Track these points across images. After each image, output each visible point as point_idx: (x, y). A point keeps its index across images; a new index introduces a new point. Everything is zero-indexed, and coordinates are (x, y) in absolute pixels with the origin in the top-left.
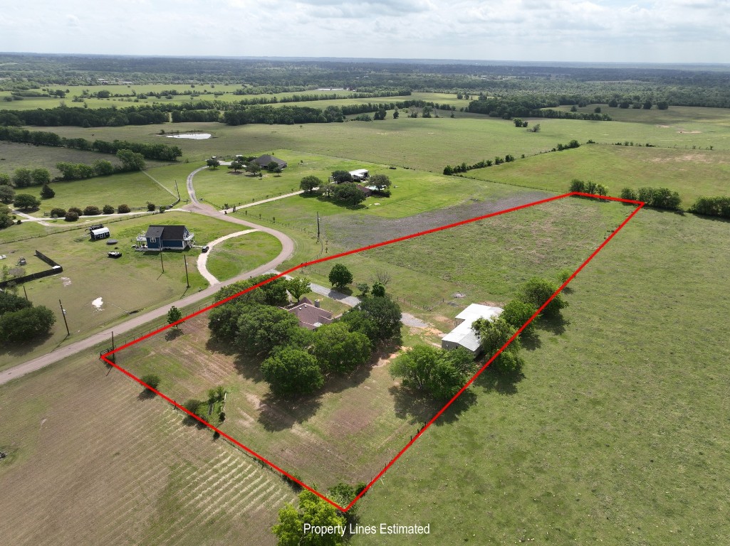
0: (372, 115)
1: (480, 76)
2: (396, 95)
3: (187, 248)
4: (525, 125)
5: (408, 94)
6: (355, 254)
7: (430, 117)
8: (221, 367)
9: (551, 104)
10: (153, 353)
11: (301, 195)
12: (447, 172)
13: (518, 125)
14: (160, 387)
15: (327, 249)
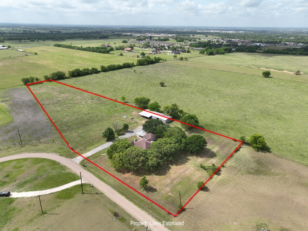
15: (53, 141)
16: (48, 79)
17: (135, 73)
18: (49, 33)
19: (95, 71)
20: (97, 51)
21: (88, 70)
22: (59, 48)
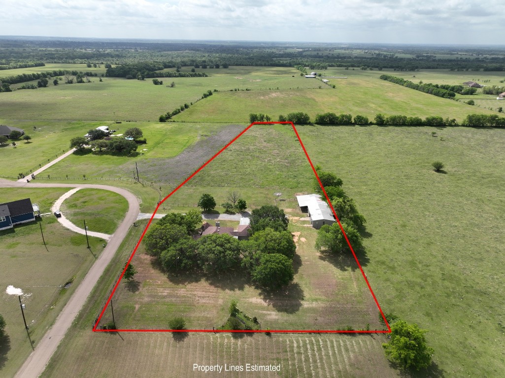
0: (35, 83)
1: (85, 50)
2: (32, 66)
3: (39, 219)
4: (161, 83)
5: (42, 65)
6: (182, 187)
7: (84, 82)
8: (206, 292)
9: (159, 68)
10: (137, 307)
11: (75, 153)
12: (162, 120)
13: (156, 83)
14: (187, 326)
15: (160, 188)
16: (283, 121)
17: (434, 138)
18: (414, 59)
19: (362, 122)
20: (433, 92)
21: (349, 118)
22: (385, 81)
